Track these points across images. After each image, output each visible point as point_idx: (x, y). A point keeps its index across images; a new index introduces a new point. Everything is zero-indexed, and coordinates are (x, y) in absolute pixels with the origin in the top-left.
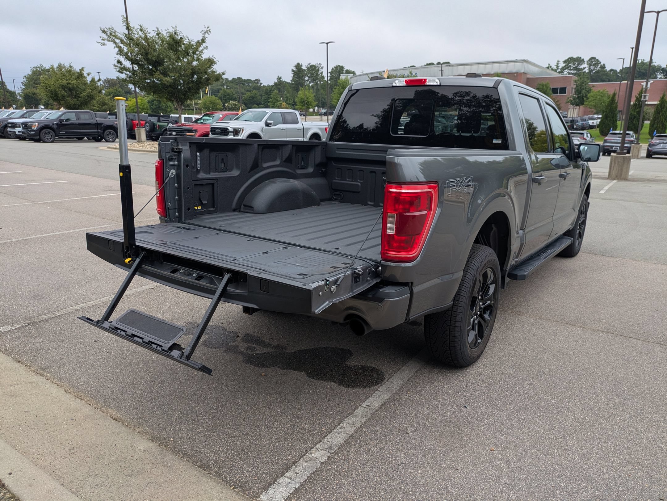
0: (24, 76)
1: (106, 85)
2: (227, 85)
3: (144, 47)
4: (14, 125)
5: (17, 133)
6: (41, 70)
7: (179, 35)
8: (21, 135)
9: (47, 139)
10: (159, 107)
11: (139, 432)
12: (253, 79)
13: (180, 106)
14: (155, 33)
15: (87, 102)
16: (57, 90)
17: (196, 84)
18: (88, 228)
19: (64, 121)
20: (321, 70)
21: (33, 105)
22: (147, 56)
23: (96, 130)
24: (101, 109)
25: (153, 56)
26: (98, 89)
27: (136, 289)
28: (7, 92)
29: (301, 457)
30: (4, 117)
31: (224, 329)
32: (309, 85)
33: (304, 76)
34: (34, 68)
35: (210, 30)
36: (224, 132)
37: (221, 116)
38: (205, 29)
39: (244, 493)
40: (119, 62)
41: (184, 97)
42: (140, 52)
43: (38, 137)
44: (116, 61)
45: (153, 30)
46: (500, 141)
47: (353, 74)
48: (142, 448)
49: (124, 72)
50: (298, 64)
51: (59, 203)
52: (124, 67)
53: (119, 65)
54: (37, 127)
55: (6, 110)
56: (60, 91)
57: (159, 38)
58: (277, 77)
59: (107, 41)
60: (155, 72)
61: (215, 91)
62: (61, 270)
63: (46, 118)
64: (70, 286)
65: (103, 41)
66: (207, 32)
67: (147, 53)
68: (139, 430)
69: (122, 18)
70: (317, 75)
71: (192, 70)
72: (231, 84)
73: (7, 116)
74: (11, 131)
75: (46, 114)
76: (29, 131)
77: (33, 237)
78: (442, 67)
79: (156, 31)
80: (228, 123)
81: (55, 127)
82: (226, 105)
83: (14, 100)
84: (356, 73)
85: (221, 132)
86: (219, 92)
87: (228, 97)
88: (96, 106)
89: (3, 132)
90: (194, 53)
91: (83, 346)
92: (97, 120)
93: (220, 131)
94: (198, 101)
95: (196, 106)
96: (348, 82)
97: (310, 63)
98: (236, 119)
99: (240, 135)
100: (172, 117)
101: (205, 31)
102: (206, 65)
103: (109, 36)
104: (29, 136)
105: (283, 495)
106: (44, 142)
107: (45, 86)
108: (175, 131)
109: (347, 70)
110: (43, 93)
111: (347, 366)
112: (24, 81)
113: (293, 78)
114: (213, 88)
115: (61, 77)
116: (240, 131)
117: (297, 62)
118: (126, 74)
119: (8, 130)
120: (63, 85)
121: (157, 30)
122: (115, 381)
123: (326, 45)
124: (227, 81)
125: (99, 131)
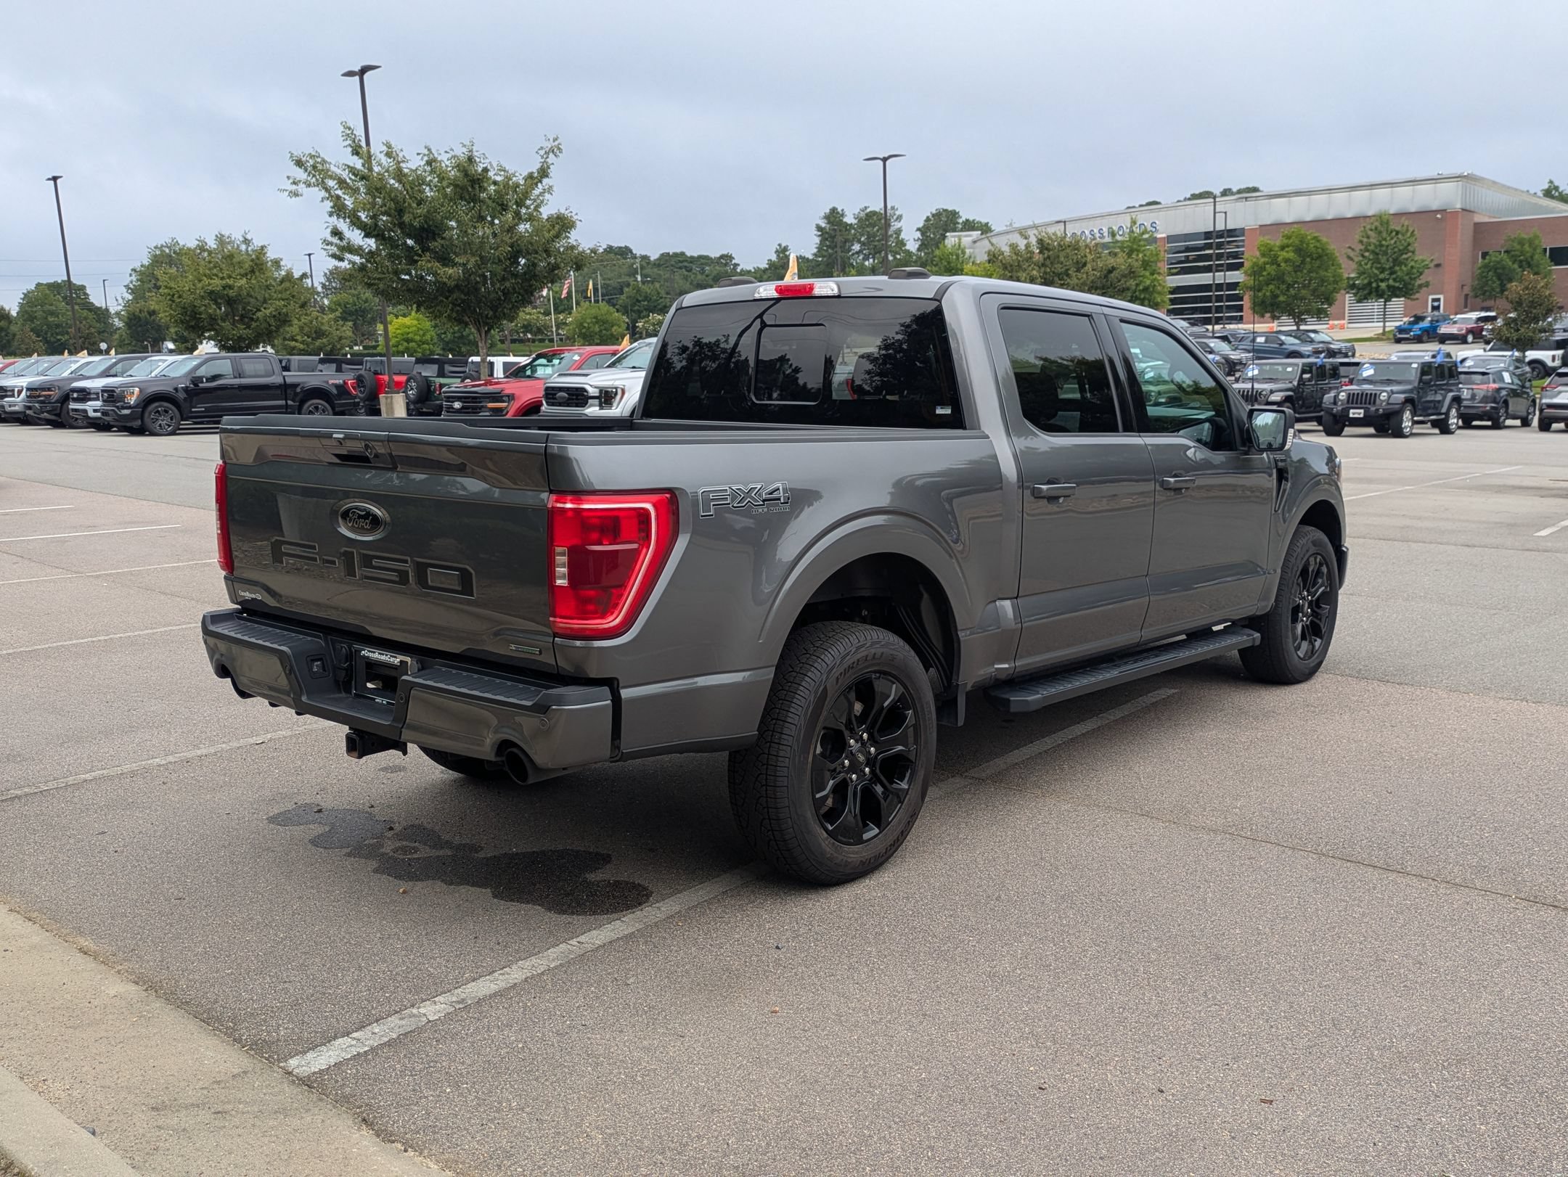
0: (132, 270)
1: (334, 285)
2: (644, 272)
3: (393, 195)
4: (85, 395)
5: (91, 414)
6: (174, 253)
7: (480, 162)
8: (100, 418)
9: (160, 425)
10: (462, 337)
11: (119, 972)
12: (714, 254)
13: (483, 335)
14: (422, 159)
15: (271, 332)
16: (197, 303)
17: (522, 280)
18: (174, 628)
19: (202, 382)
20: (896, 223)
21: (149, 342)
22: (401, 217)
23: (283, 402)
24: (311, 347)
25: (414, 216)
26: (300, 298)
27: (224, 746)
28: (90, 310)
29: (397, 1012)
30: (66, 374)
31: (371, 816)
32: (863, 264)
33: (848, 242)
34: (156, 247)
35: (559, 144)
36: (577, 399)
37: (576, 358)
38: (548, 145)
39: (262, 1057)
40: (336, 233)
41: (491, 313)
42: (383, 209)
43: (139, 422)
44: (329, 230)
45: (418, 154)
46: (948, 411)
47: (980, 232)
48: (112, 992)
49: (348, 256)
50: (834, 210)
51: (132, 574)
52: (348, 243)
53: (335, 240)
54: (138, 397)
55: (73, 358)
56: (205, 306)
57: (432, 172)
58: (775, 247)
59: (304, 186)
60: (421, 256)
61: (614, 288)
62: (83, 709)
63: (162, 374)
64: (90, 739)
65: (294, 187)
66: (555, 150)
67: (401, 210)
68: (120, 967)
69: (342, 129)
70: (886, 237)
71: (511, 247)
72: (655, 270)
73: (71, 373)
74: (76, 410)
75: (163, 365)
76: (117, 407)
77: (47, 646)
78: (1215, 206)
79: (425, 155)
80: (586, 375)
81: (182, 395)
82: (640, 325)
83: (103, 332)
84: (993, 228)
85: (569, 399)
86: (622, 293)
87: (646, 303)
88: (296, 341)
89: (58, 411)
90: (520, 203)
91: (72, 841)
92: (284, 377)
93: (566, 395)
94: (566, 319)
95: (560, 331)
96: (964, 253)
97: (866, 208)
98: (612, 365)
99: (615, 404)
100: (472, 362)
101: (547, 150)
102: (549, 231)
103: (310, 172)
104: (117, 420)
105: (331, 1060)
106: (153, 434)
107: (169, 294)
108: (459, 399)
109: (967, 220)
110: (165, 311)
111: (585, 880)
112: (131, 282)
113: (820, 249)
114: (608, 282)
115: (208, 272)
116: (616, 394)
117: (831, 207)
118: (350, 262)
119: (71, 407)
120: (212, 292)
121: (427, 153)
122: (109, 896)
123: (881, 163)
124: (644, 263)
125: (290, 402)
